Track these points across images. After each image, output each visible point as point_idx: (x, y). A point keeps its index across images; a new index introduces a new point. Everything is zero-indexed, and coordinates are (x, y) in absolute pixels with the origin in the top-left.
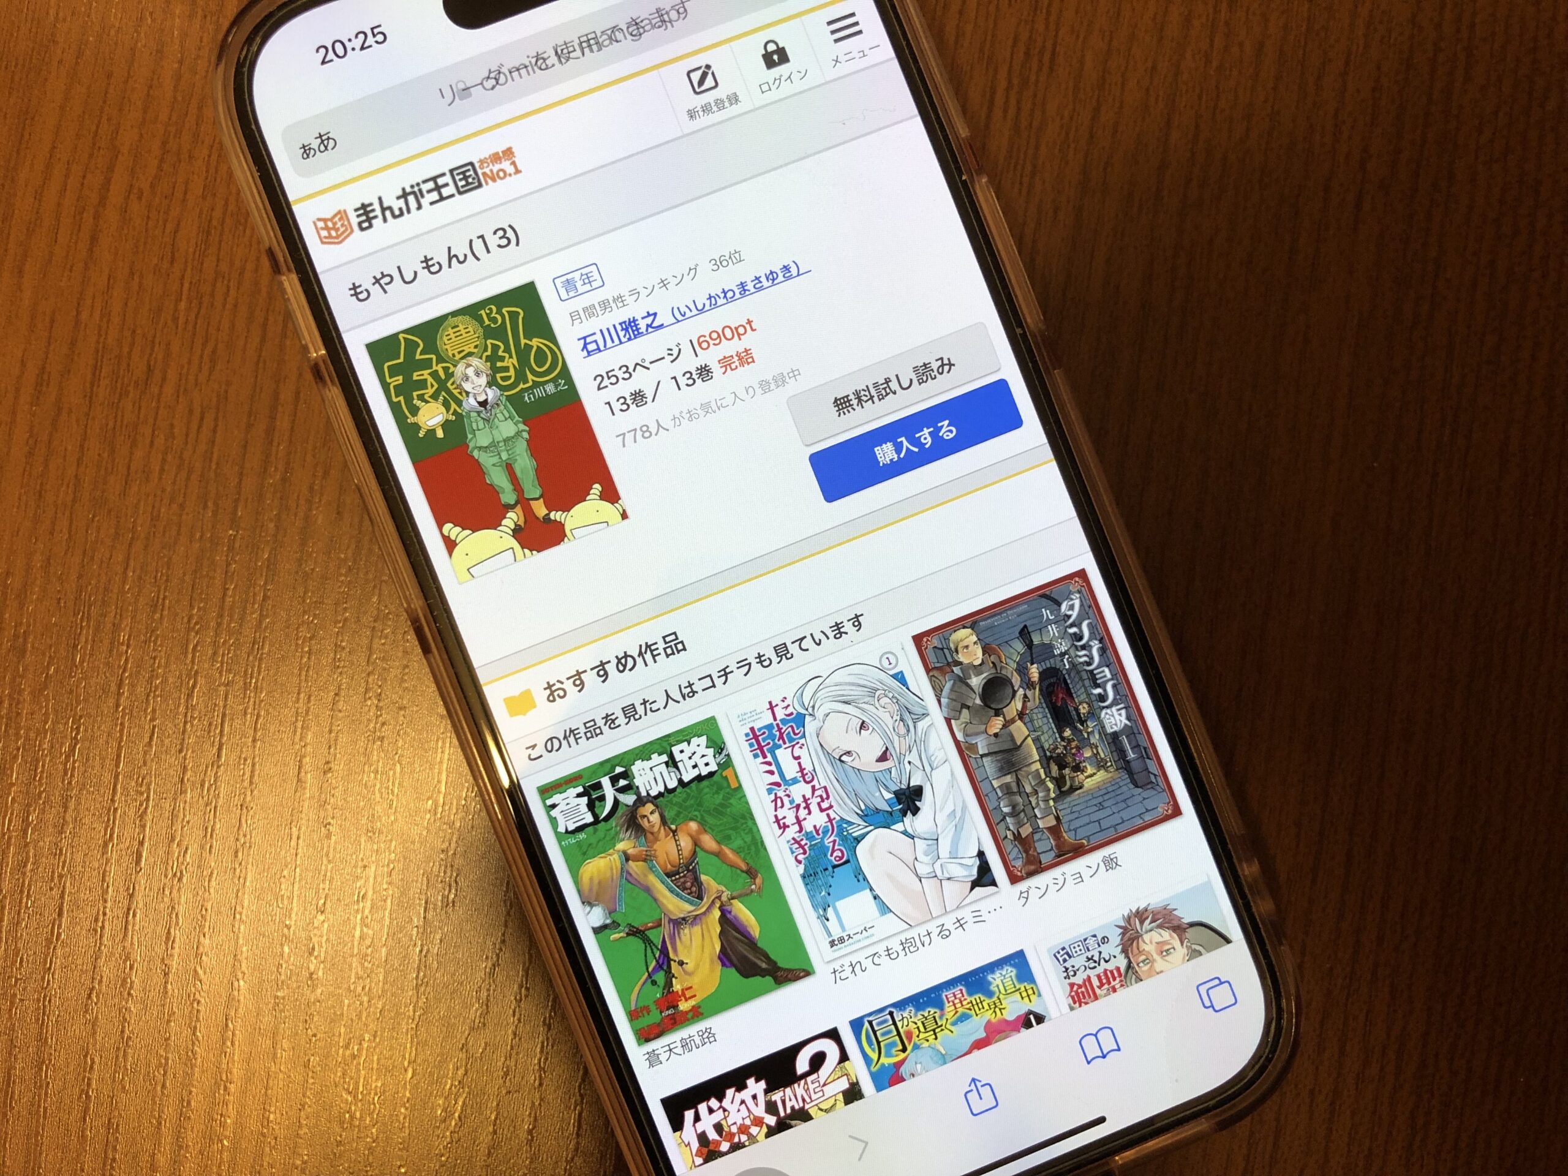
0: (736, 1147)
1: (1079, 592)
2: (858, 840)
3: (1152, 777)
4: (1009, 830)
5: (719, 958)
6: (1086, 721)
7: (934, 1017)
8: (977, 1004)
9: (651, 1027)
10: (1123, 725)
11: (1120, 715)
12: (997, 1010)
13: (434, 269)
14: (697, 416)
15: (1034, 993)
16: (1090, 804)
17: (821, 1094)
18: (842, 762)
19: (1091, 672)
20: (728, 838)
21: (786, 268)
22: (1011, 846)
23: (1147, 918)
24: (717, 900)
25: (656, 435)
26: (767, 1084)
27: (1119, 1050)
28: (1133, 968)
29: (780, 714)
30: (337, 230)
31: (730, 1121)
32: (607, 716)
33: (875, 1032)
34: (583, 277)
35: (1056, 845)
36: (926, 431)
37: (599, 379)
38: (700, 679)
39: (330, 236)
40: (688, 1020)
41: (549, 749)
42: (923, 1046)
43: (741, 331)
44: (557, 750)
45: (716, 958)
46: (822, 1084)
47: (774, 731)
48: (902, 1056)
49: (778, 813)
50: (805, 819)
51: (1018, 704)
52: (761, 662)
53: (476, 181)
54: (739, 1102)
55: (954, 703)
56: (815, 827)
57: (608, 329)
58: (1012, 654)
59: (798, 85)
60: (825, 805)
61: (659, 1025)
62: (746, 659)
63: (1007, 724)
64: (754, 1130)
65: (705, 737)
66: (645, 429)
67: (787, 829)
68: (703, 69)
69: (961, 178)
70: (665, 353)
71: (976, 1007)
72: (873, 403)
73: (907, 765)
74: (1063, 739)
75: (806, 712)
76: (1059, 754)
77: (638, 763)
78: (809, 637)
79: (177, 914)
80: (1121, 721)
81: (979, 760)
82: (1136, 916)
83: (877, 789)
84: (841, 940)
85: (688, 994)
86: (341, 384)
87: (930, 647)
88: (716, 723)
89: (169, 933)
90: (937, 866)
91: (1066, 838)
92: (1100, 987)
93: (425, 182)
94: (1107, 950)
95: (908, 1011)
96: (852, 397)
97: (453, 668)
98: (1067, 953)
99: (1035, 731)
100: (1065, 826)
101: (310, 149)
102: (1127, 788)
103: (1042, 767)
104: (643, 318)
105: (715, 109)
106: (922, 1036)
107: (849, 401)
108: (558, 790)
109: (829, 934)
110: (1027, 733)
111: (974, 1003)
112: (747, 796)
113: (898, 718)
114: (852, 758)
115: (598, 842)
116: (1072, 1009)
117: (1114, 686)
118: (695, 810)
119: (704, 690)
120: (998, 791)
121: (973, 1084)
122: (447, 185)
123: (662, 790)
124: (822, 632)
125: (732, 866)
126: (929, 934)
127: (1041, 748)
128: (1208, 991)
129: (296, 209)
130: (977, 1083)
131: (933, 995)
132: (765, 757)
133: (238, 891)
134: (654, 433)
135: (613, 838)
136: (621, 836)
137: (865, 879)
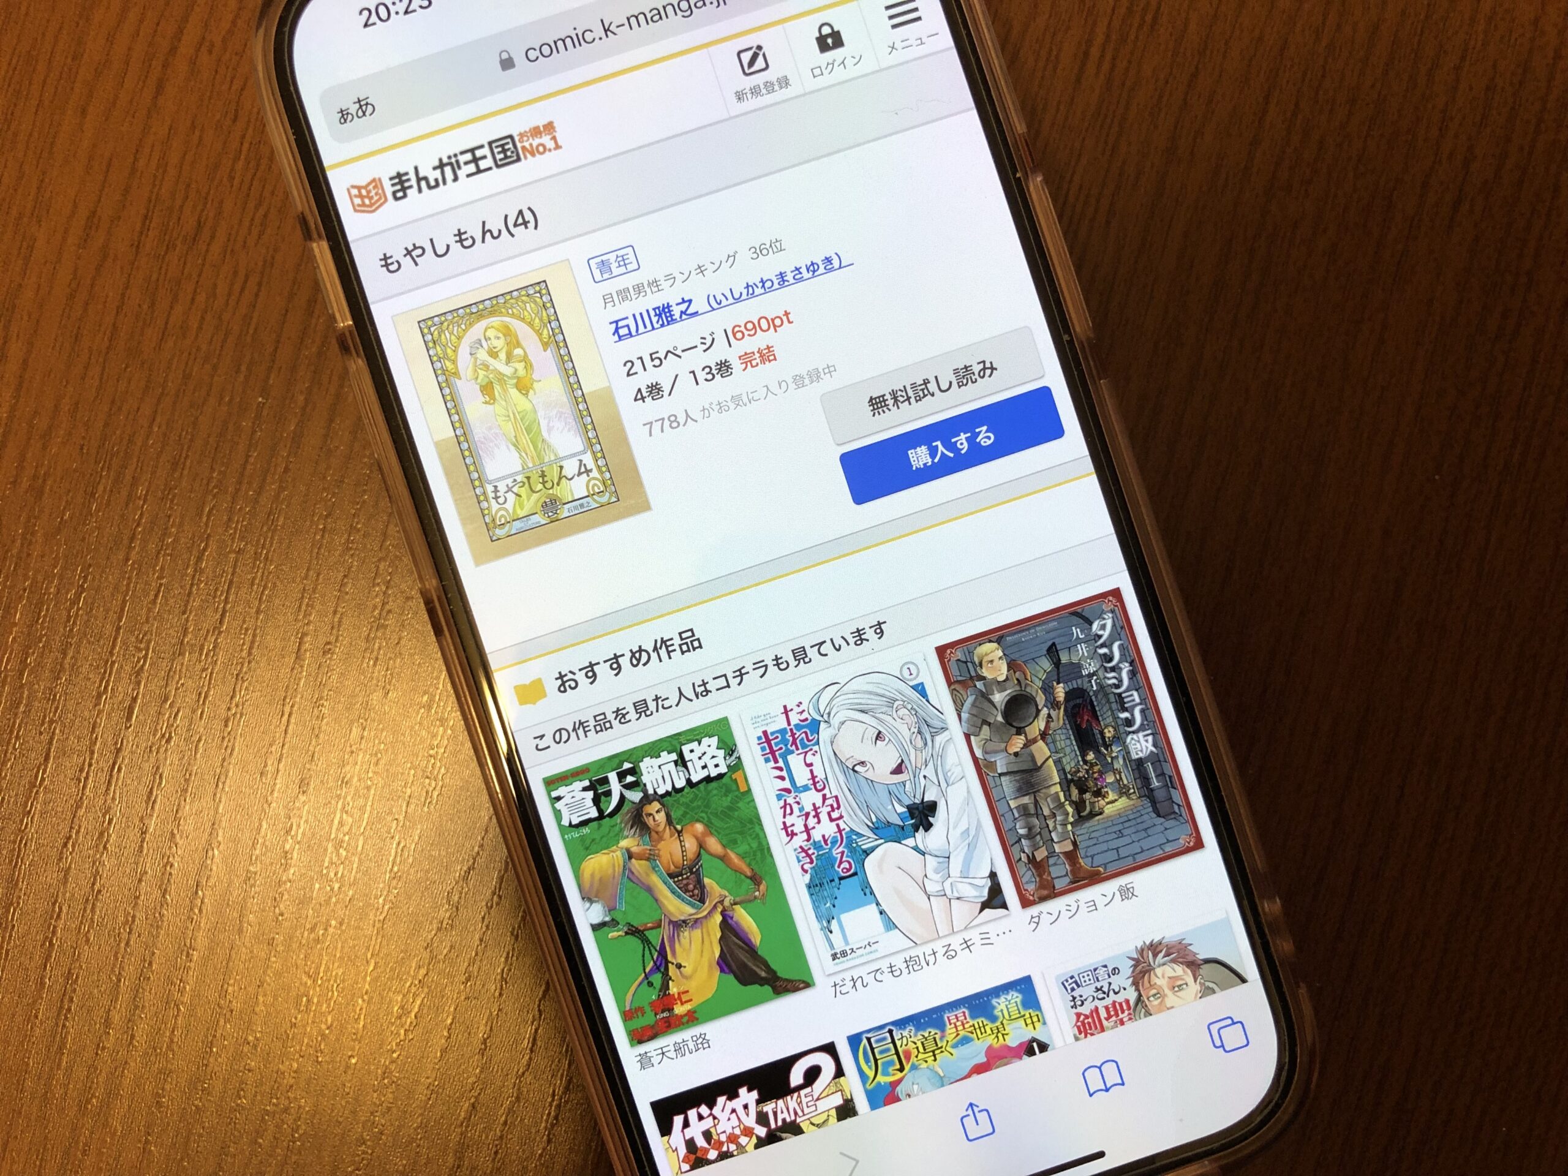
0: (724, 1156)
1: (1112, 611)
2: (867, 853)
3: (1176, 807)
4: (1024, 852)
5: (718, 963)
6: (1111, 745)
7: (935, 1039)
8: (980, 1028)
9: (645, 1028)
10: (1148, 752)
11: (1147, 741)
12: (1000, 1035)
13: (467, 243)
14: (727, 408)
15: (1039, 1021)
16: (1109, 830)
17: (813, 1108)
18: (856, 772)
19: (1120, 695)
20: (734, 842)
21: (828, 260)
22: (1025, 869)
23: (1161, 951)
24: (719, 905)
25: (684, 425)
26: (759, 1094)
27: (1123, 1084)
28: (1143, 1001)
29: (795, 719)
30: (371, 198)
31: (720, 1129)
32: (618, 710)
33: (872, 1049)
34: (619, 259)
35: (1071, 871)
36: (963, 436)
37: (629, 365)
38: (714, 679)
39: (364, 205)
40: (683, 1024)
41: (558, 740)
42: (922, 1066)
43: (778, 322)
44: (565, 742)
45: (715, 963)
46: (815, 1098)
47: (787, 736)
48: (899, 1075)
49: (786, 820)
50: (814, 828)
51: (1040, 724)
52: (778, 665)
53: (514, 154)
54: (730, 1111)
55: (975, 719)
56: (824, 836)
57: (641, 314)
58: (1039, 671)
59: (852, 71)
60: (835, 815)
61: (652, 1027)
62: (763, 661)
63: (1029, 743)
64: (743, 1140)
65: (716, 739)
66: (672, 418)
67: (795, 837)
68: (754, 49)
69: (1014, 174)
70: (698, 342)
71: (978, 1031)
72: (910, 404)
73: (922, 779)
74: (1085, 762)
75: (821, 719)
76: (1080, 778)
77: (647, 760)
78: (829, 642)
79: (161, 777)
80: (1147, 748)
81: (997, 779)
82: (1149, 949)
83: (890, 803)
84: (844, 954)
85: (684, 998)
86: (366, 355)
87: (953, 659)
88: (728, 724)
89: (151, 792)
90: (947, 885)
91: (1083, 864)
92: (1107, 1019)
93: (462, 153)
94: (1118, 981)
95: (908, 1030)
96: (888, 397)
97: (465, 651)
98: (1076, 982)
99: (1056, 752)
100: (1081, 852)
101: (348, 114)
102: (1150, 817)
103: (1062, 790)
104: (678, 304)
105: (764, 91)
106: (921, 1056)
107: (884, 401)
108: (564, 782)
109: (832, 946)
110: (1048, 753)
111: (977, 1026)
112: (756, 800)
113: (916, 730)
114: (866, 769)
115: (602, 838)
116: (1077, 1039)
117: (1142, 711)
118: (702, 812)
119: (718, 690)
120: (1015, 811)
121: (970, 1109)
122: (484, 157)
123: (670, 789)
124: (842, 637)
125: (736, 871)
126: (934, 953)
127: (1062, 771)
128: (1219, 1031)
129: (330, 175)
130: (975, 1108)
131: (934, 1016)
132: (776, 761)
133: (224, 760)
134: (682, 424)
135: (617, 835)
136: (626, 833)
137: (872, 893)
